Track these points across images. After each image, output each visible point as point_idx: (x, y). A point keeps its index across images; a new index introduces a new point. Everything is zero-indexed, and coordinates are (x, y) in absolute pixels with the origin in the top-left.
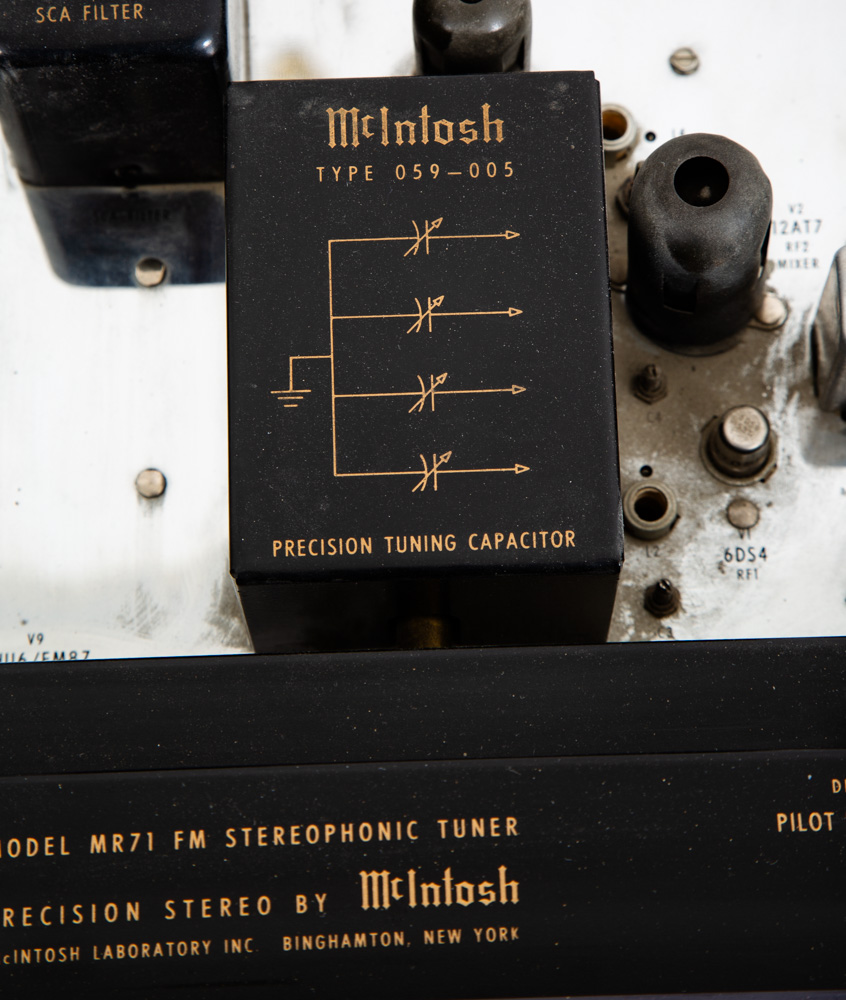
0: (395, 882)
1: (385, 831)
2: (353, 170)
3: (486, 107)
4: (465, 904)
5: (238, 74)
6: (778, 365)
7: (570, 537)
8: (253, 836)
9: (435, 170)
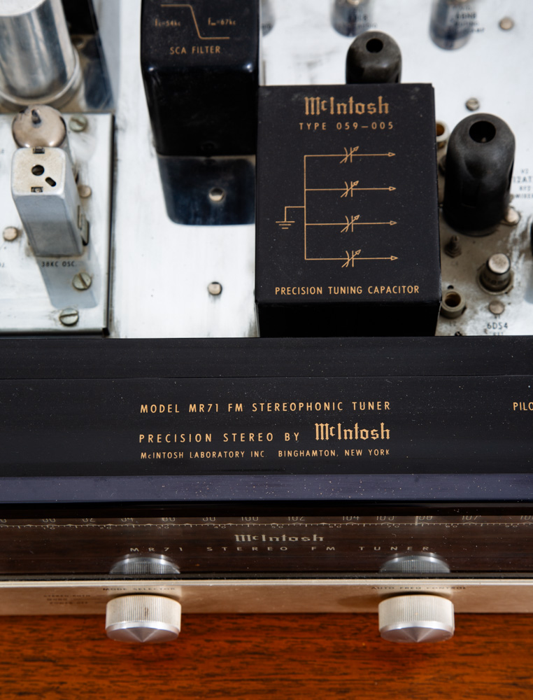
0: (331, 428)
1: (327, 406)
2: (316, 125)
3: (380, 98)
4: (364, 439)
6: (515, 241)
7: (416, 289)
8: (265, 407)
9: (355, 125)
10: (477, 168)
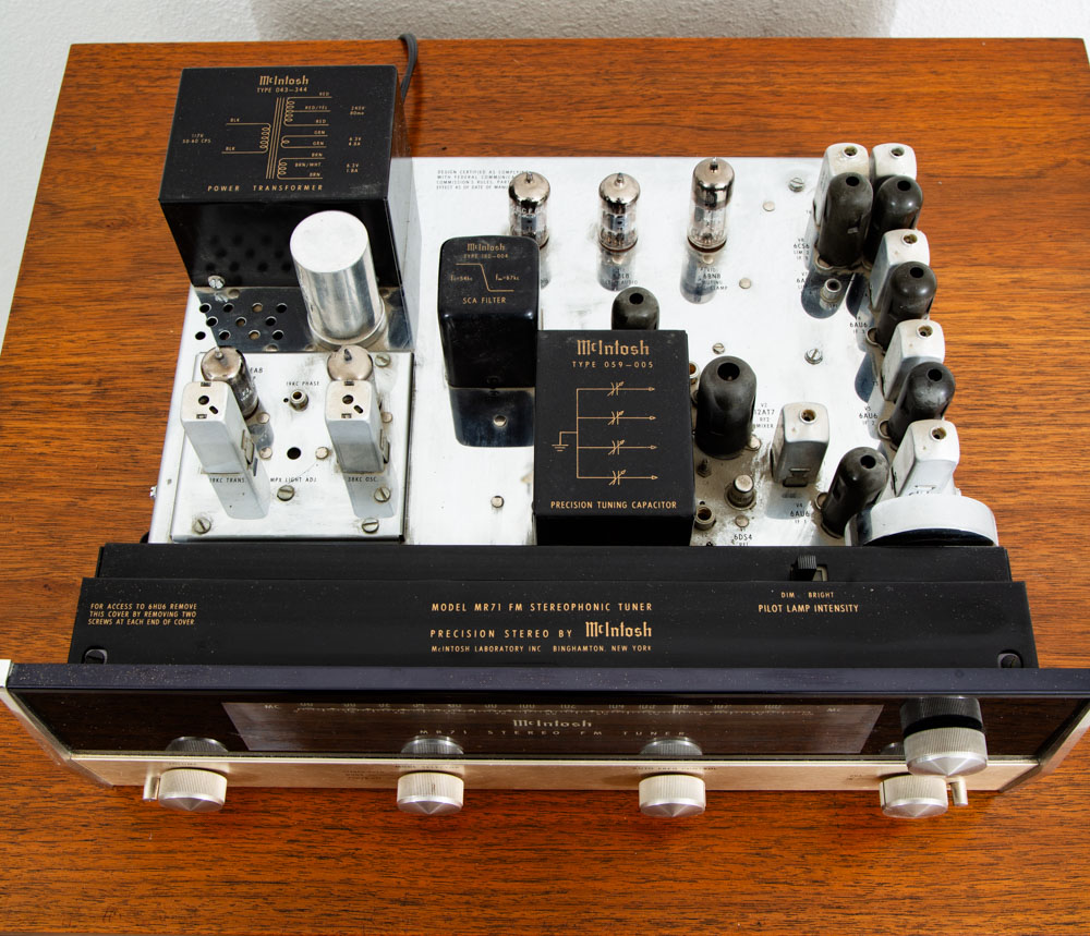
0: (600, 627)
1: (596, 607)
2: (587, 363)
3: (642, 342)
4: (629, 636)
5: (540, 328)
6: (757, 464)
7: (674, 505)
8: (542, 607)
9: (621, 364)
10: (724, 402)
